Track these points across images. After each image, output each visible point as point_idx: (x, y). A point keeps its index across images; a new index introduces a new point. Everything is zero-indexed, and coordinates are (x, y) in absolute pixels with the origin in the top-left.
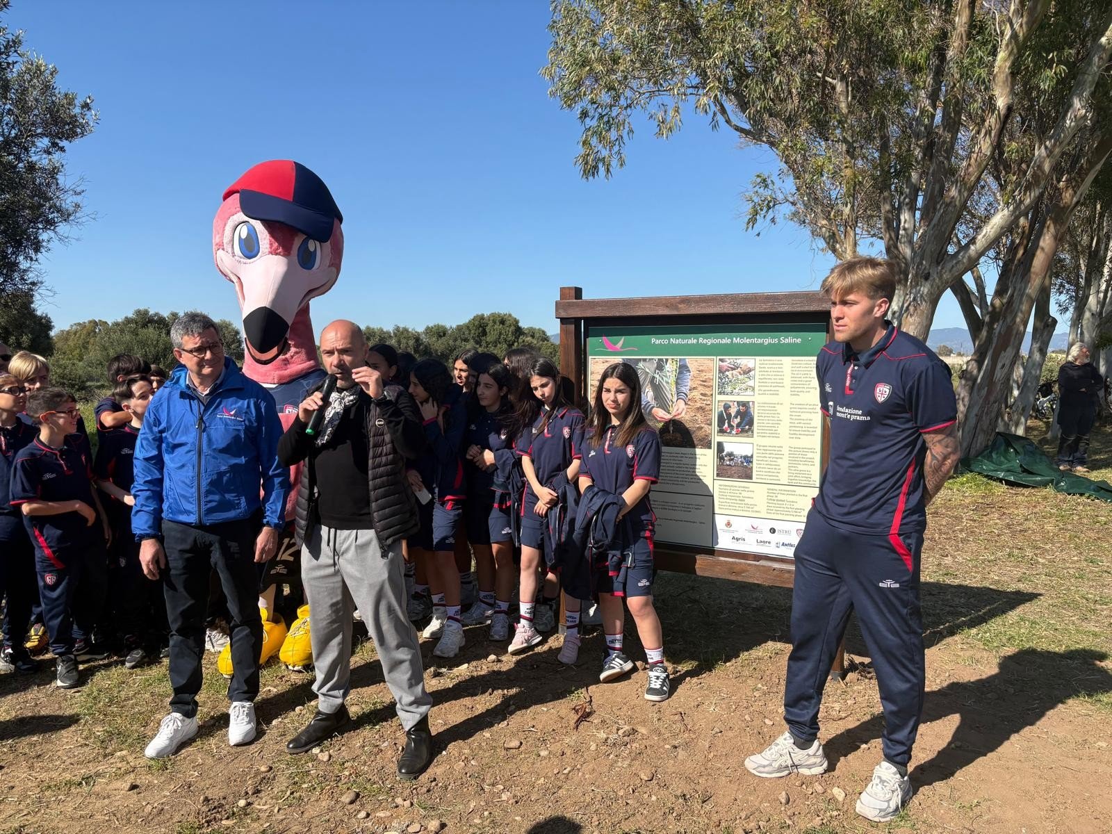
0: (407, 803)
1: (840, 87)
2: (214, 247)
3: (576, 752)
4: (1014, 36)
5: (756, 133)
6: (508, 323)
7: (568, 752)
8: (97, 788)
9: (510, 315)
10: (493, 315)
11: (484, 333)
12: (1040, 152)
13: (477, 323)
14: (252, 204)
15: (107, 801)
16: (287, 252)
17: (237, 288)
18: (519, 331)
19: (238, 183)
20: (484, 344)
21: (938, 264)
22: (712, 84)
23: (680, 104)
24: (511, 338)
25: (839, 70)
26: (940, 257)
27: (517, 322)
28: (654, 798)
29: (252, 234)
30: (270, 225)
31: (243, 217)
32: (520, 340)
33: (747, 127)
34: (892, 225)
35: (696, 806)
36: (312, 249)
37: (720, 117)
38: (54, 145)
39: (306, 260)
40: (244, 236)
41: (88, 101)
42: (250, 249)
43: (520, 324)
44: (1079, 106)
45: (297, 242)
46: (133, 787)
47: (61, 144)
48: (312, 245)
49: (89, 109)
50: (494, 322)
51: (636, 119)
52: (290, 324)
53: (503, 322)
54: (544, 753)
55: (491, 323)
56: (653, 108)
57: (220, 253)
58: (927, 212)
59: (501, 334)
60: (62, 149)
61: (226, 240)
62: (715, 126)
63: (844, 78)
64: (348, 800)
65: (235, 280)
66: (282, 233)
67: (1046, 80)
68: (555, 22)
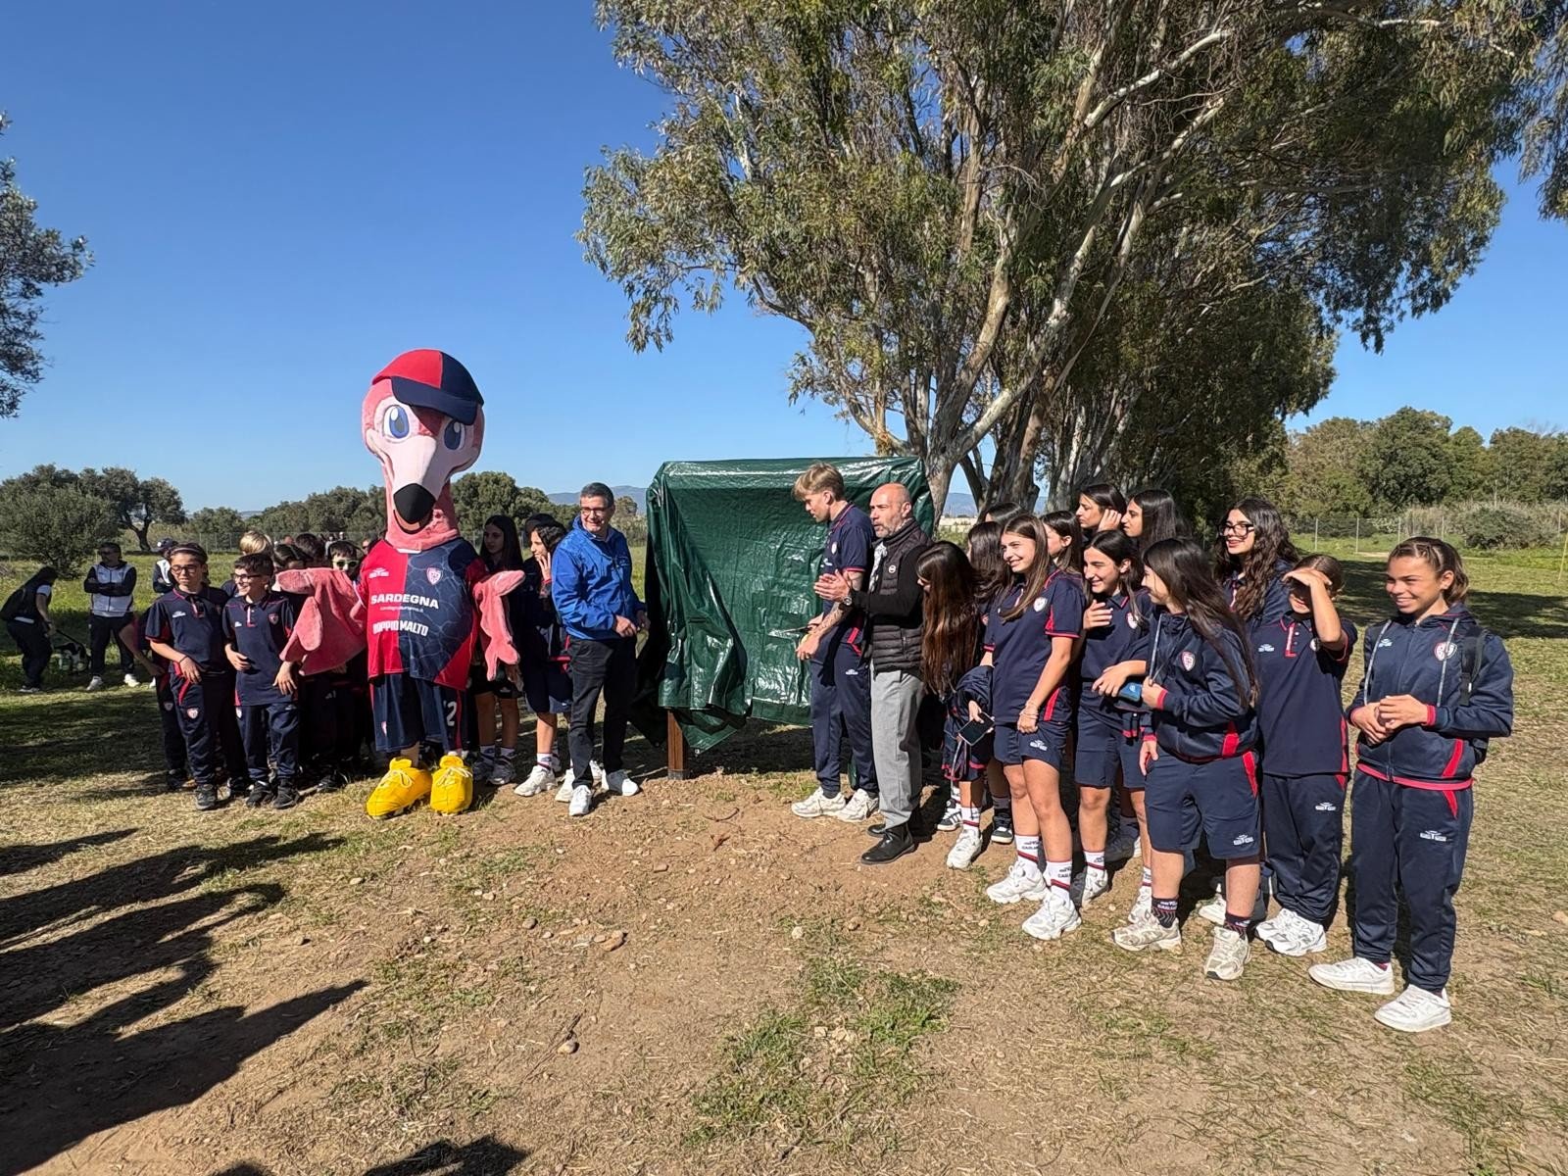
0: (585, 922)
1: (868, 277)
2: (364, 427)
3: (720, 867)
4: (1010, 244)
5: (788, 307)
6: (502, 483)
7: (713, 868)
8: (266, 947)
9: (505, 474)
10: (485, 473)
11: (476, 494)
12: (1031, 346)
13: (467, 483)
14: (403, 390)
15: (283, 956)
16: (435, 434)
17: (387, 465)
18: (515, 492)
19: (386, 370)
20: (475, 505)
21: (953, 438)
22: (751, 264)
23: (720, 280)
24: (506, 498)
25: (869, 263)
26: (954, 434)
27: (513, 481)
28: (796, 892)
29: (402, 416)
30: (419, 411)
31: (393, 400)
32: (517, 501)
33: (779, 303)
34: (911, 403)
35: (832, 894)
36: (457, 431)
37: (755, 293)
38: (29, 286)
39: (452, 441)
40: (394, 418)
41: (81, 241)
42: (399, 429)
43: (516, 485)
44: (1058, 307)
45: (444, 425)
46: (306, 941)
47: (38, 286)
48: (457, 427)
49: (83, 250)
50: (487, 481)
51: (677, 290)
52: (437, 498)
53: (497, 481)
54: (691, 871)
55: (483, 483)
56: (690, 279)
57: (370, 432)
58: (942, 393)
59: (495, 494)
60: (38, 292)
61: (377, 421)
62: (751, 302)
63: (873, 270)
64: (529, 926)
65: (385, 458)
66: (431, 418)
67: (1036, 283)
68: (588, 188)
